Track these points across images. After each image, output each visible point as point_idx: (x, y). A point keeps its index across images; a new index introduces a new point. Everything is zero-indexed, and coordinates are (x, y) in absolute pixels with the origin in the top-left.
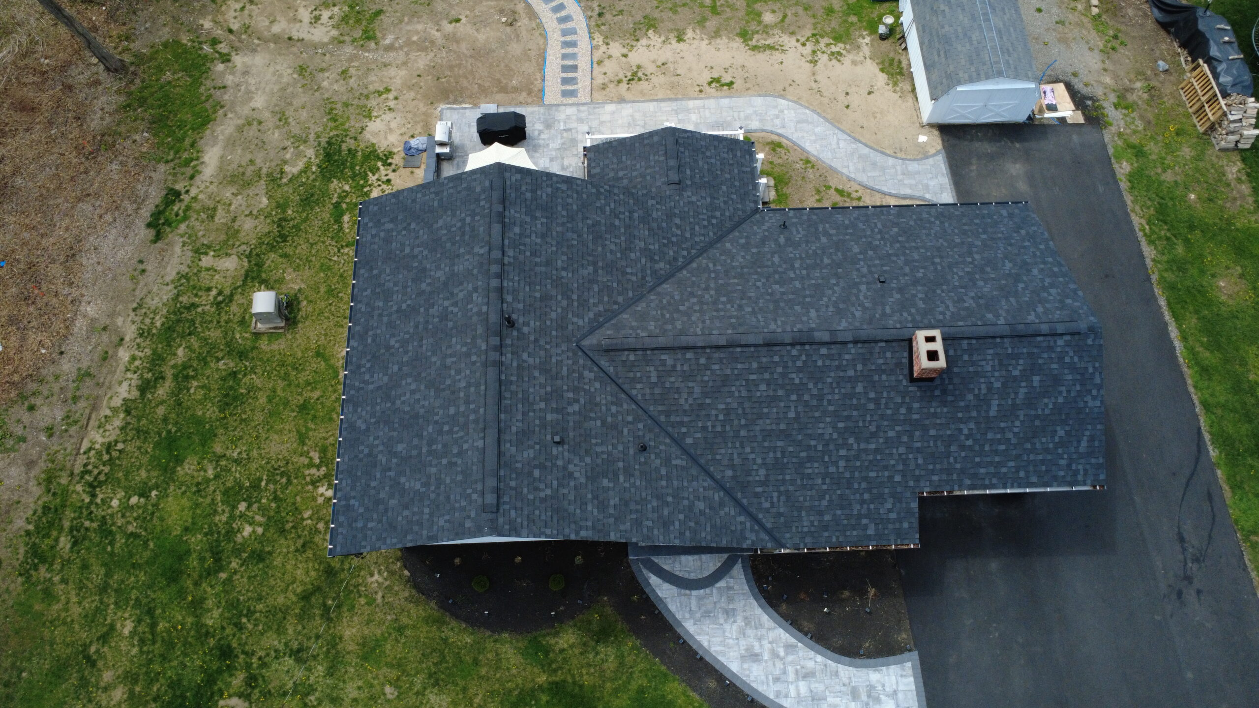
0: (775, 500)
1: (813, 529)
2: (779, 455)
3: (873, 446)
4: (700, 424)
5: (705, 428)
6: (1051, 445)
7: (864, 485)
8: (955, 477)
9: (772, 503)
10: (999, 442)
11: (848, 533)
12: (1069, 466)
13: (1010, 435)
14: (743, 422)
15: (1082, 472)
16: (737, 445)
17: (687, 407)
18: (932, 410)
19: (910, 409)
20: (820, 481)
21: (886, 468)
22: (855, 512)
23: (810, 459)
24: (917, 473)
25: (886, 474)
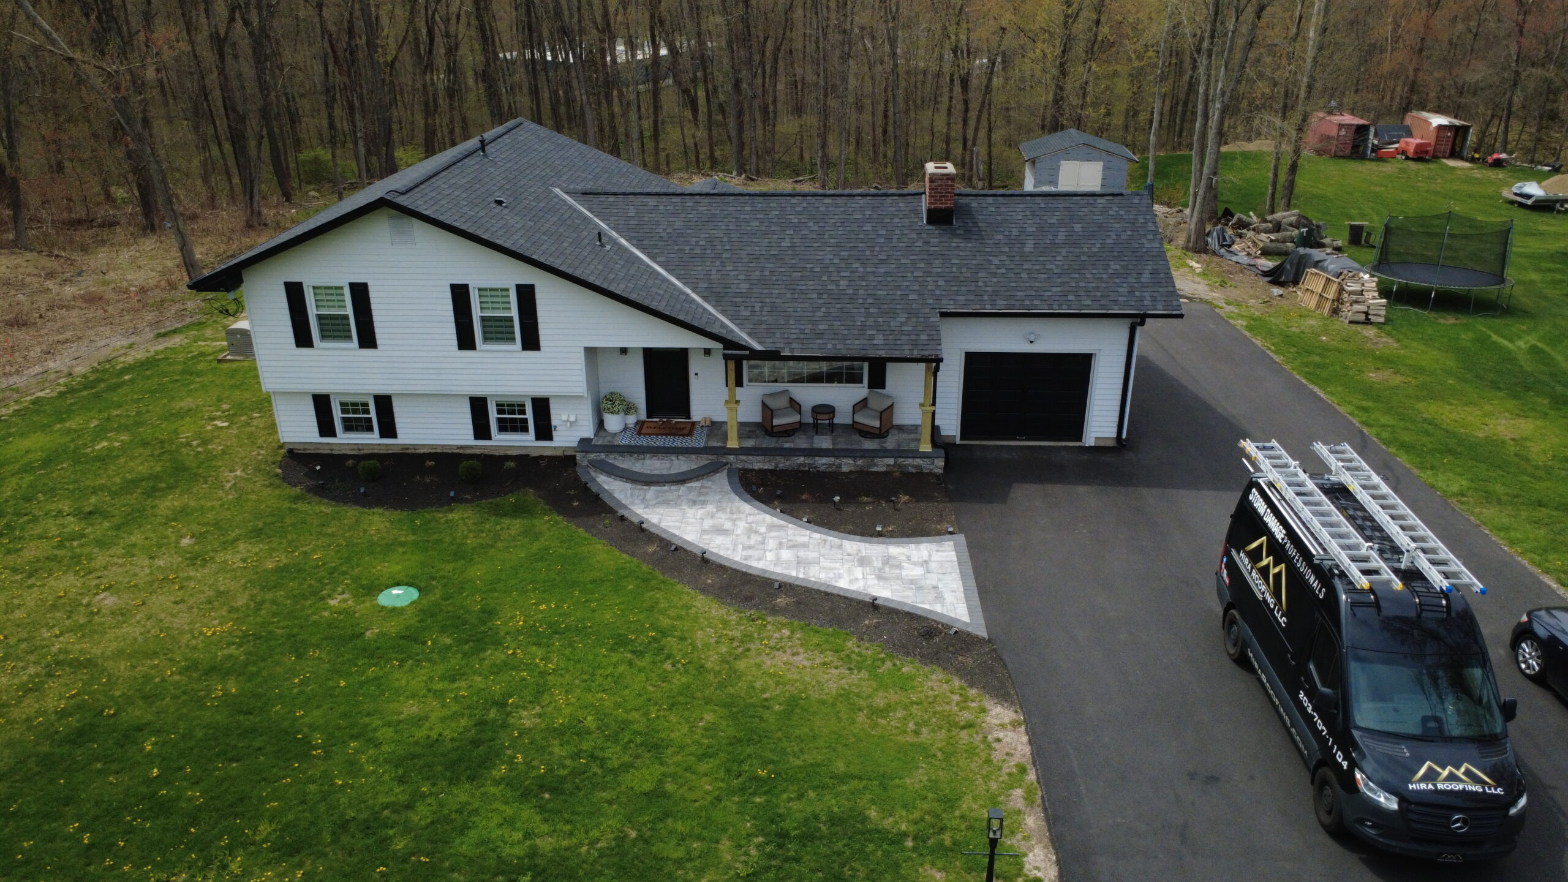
0: (757, 309)
1: (802, 336)
2: (767, 273)
3: (882, 270)
4: (677, 247)
5: (681, 250)
6: (1105, 276)
7: (870, 301)
8: (986, 298)
9: (753, 311)
10: (1039, 272)
11: (848, 342)
12: (1131, 292)
13: (1053, 267)
14: (727, 247)
15: (1149, 298)
16: (718, 264)
17: (664, 235)
18: (954, 245)
19: (926, 243)
20: (815, 296)
21: (898, 287)
22: (859, 323)
23: (803, 278)
24: (938, 292)
25: (899, 293)
